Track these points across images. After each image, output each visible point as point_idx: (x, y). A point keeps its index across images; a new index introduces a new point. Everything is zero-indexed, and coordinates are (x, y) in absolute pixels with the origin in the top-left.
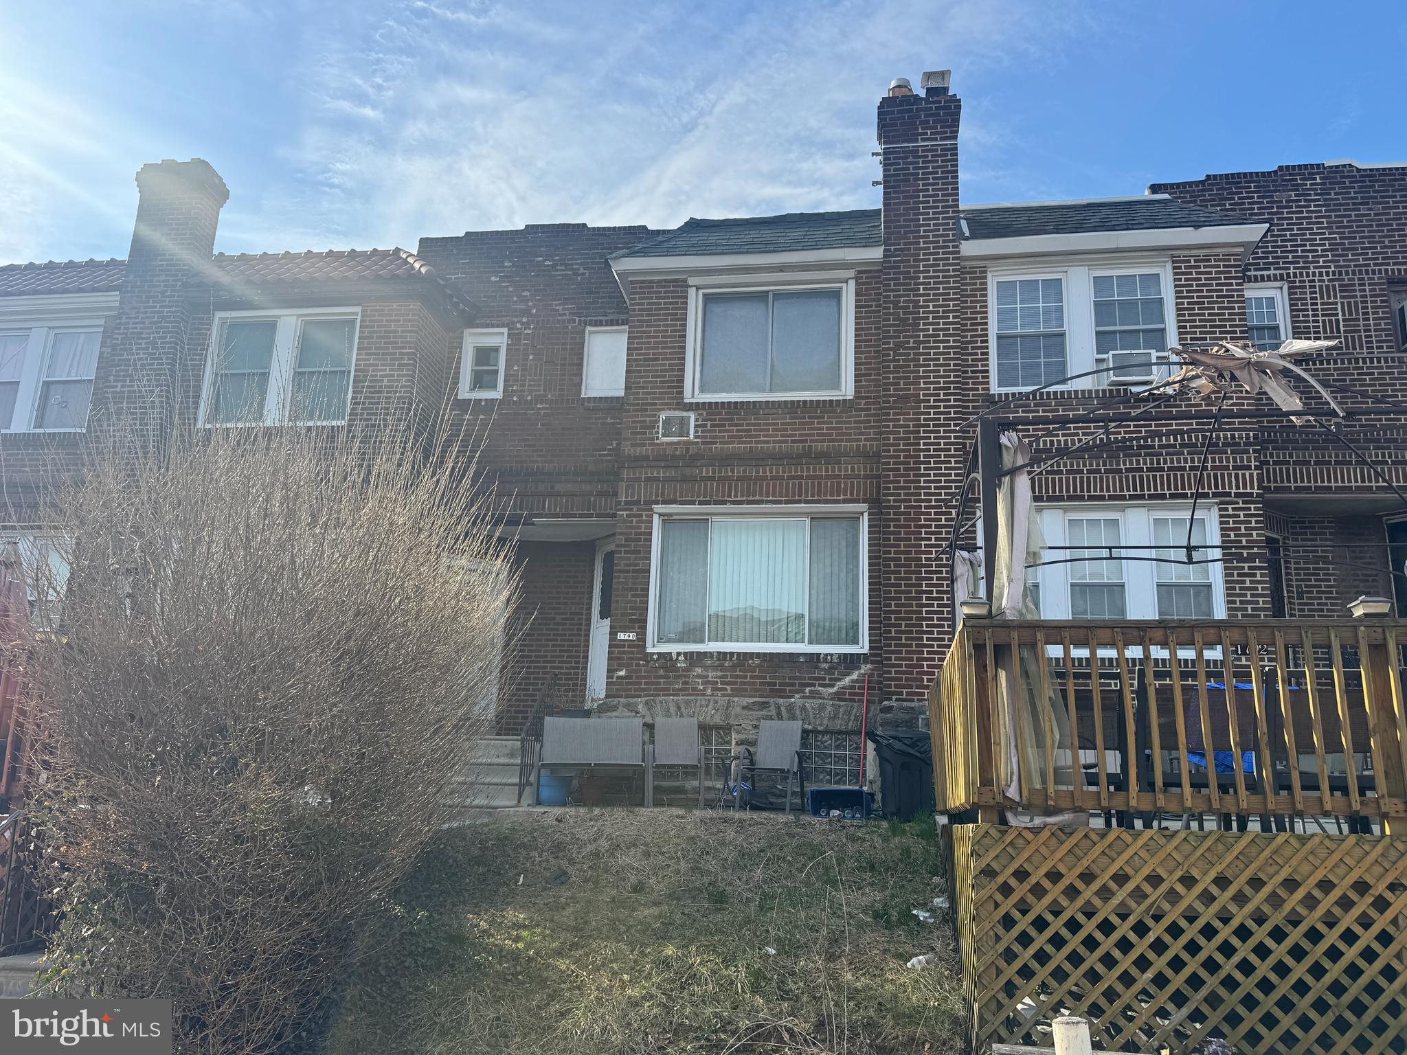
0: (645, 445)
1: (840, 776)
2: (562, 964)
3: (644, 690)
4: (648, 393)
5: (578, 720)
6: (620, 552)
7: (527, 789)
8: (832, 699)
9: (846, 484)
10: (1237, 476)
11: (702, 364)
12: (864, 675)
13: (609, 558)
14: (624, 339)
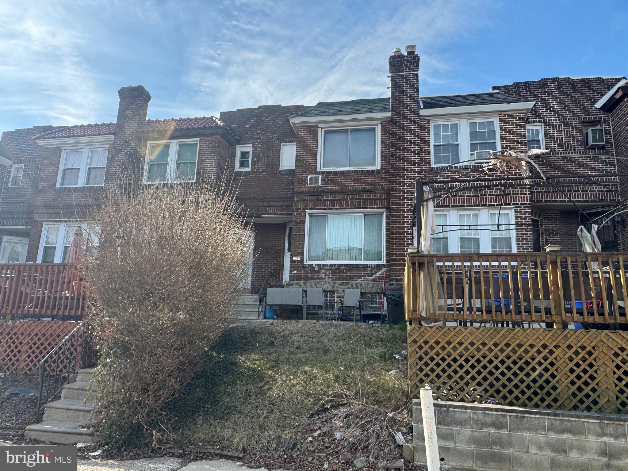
0: (303, 187)
1: (375, 309)
2: (270, 372)
3: (303, 278)
4: (303, 168)
5: (279, 289)
6: (294, 228)
7: (261, 313)
8: (372, 281)
9: (377, 201)
10: (521, 197)
11: (324, 157)
12: (384, 272)
13: (290, 229)
14: (294, 148)
